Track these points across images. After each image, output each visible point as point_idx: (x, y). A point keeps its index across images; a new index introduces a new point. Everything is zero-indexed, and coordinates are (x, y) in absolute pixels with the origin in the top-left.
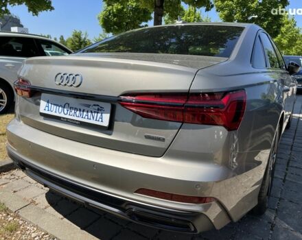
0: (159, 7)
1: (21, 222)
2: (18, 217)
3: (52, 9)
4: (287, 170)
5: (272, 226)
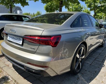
0: (61, 4)
1: (2, 71)
2: (2, 69)
3: (28, 5)
4: (94, 61)
5: (78, 79)
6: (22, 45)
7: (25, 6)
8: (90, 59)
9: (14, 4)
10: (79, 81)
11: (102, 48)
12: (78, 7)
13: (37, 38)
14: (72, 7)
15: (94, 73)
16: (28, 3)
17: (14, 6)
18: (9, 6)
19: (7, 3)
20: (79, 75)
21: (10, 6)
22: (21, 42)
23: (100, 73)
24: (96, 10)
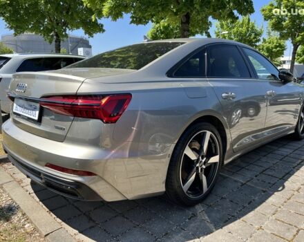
3: (104, 31)
4: (256, 176)
5: (192, 217)
6: (39, 121)
7: (94, 35)
8: (248, 169)
9: (65, 30)
10: (191, 223)
11: (299, 142)
12: (248, 31)
13: (80, 102)
14: (227, 32)
15: (246, 205)
16: (102, 26)
17: (66, 36)
18: (52, 36)
19: (48, 29)
20: (199, 208)
21: (55, 37)
22: (37, 112)
23: (262, 205)
24: (298, 36)
